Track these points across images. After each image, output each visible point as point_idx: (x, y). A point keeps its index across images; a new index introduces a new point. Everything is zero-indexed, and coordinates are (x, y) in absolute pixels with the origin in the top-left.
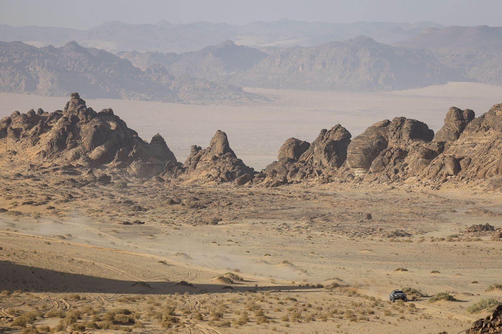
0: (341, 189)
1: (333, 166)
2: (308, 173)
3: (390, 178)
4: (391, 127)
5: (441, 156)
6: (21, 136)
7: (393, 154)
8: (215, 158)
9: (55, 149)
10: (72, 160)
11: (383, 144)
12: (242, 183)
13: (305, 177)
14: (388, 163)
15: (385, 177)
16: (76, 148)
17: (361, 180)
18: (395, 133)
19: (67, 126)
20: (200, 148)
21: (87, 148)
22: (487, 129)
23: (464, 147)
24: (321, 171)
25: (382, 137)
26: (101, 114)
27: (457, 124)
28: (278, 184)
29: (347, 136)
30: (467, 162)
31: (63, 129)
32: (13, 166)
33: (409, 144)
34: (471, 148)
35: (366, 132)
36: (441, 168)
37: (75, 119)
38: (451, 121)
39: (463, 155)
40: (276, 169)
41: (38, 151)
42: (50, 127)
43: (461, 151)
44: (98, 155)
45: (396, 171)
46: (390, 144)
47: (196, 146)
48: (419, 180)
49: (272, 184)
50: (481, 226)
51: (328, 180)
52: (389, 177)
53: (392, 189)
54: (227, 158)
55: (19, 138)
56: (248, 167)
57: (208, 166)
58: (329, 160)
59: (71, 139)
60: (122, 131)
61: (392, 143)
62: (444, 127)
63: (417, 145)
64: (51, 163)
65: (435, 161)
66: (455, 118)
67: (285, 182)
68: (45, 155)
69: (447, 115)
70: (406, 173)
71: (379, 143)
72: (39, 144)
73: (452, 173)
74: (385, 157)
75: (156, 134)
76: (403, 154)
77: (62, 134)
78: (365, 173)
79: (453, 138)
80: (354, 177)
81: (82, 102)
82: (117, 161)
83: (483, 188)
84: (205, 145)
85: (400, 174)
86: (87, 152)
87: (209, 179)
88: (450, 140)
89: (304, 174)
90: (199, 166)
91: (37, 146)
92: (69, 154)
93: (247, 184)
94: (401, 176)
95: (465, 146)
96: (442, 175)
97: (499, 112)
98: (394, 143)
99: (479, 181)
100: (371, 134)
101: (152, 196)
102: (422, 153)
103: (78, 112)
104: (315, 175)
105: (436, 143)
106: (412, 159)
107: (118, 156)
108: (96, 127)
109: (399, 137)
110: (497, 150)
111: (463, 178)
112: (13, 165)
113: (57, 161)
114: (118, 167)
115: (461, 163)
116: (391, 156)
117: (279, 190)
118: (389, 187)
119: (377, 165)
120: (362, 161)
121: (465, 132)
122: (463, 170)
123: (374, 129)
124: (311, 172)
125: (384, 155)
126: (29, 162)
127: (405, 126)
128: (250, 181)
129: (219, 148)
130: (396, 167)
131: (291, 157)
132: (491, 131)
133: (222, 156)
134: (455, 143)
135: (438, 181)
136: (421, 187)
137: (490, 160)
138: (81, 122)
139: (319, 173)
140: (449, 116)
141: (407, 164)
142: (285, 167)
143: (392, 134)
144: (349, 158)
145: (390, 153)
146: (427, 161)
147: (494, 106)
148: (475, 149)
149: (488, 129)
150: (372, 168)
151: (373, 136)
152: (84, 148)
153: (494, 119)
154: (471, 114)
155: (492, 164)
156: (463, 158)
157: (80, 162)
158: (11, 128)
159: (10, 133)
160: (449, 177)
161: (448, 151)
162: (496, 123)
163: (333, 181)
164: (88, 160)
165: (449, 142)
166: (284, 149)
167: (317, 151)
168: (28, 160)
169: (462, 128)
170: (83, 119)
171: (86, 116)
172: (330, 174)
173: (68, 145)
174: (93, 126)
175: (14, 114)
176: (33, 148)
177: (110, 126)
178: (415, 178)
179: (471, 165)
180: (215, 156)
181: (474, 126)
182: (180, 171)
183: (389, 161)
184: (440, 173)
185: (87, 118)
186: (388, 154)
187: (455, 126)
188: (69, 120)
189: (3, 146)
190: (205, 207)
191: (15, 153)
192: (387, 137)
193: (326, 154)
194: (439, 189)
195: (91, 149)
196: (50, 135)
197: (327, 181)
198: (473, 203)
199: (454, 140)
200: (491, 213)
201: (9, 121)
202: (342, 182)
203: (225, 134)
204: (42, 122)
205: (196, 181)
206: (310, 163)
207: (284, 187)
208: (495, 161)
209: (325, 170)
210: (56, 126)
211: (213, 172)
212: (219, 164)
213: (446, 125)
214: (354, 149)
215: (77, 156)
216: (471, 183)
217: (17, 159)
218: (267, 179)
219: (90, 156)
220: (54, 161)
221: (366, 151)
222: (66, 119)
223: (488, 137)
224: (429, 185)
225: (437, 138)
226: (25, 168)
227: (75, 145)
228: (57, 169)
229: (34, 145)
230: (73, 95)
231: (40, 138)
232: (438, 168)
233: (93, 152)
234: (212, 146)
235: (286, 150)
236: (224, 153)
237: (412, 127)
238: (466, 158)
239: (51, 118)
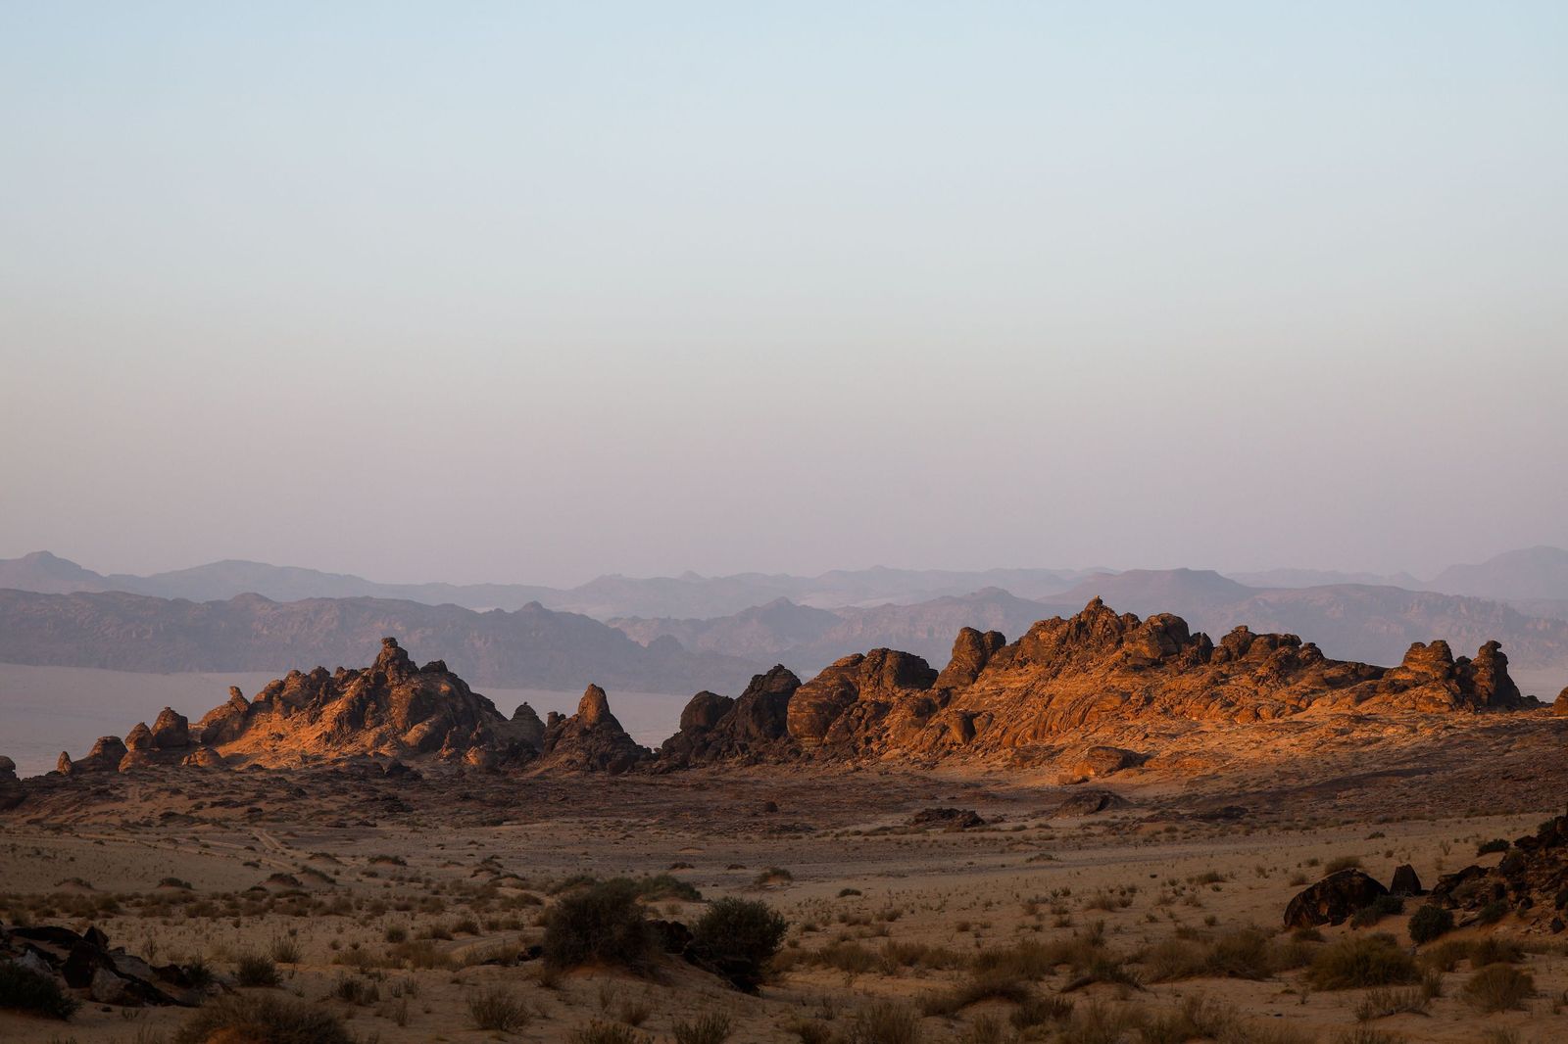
0: (774, 774)
1: (766, 736)
2: (724, 749)
3: (858, 754)
4: (864, 666)
5: (944, 712)
6: (293, 709)
7: (865, 711)
8: (584, 733)
9: (346, 729)
10: (372, 748)
11: (849, 693)
12: (617, 770)
13: (719, 757)
14: (857, 728)
15: (849, 751)
16: (383, 727)
17: (810, 757)
18: (870, 676)
19: (367, 690)
20: (563, 716)
21: (400, 726)
22: (1022, 664)
23: (982, 696)
24: (746, 745)
25: (849, 683)
26: (425, 670)
27: (973, 657)
28: (669, 770)
29: (794, 682)
30: (985, 721)
31: (360, 696)
32: (278, 758)
33: (894, 695)
34: (995, 697)
35: (822, 676)
36: (942, 733)
37: (380, 678)
38: (964, 652)
39: (980, 710)
40: (675, 744)
41: (319, 734)
42: (339, 695)
43: (979, 702)
44: (417, 738)
45: (868, 741)
46: (863, 695)
47: (556, 713)
48: (905, 755)
49: (661, 769)
50: (939, 811)
51: (756, 759)
52: (856, 750)
53: (857, 770)
54: (604, 732)
55: (289, 711)
56: (641, 747)
57: (572, 746)
58: (760, 727)
59: (373, 713)
60: (460, 699)
61: (866, 693)
62: (951, 662)
63: (907, 695)
64: (337, 753)
65: (934, 721)
66: (970, 647)
67: (684, 765)
68: (328, 740)
69: (957, 642)
70: (885, 744)
71: (843, 694)
72: (321, 721)
73: (960, 741)
74: (852, 717)
75: (523, 703)
76: (882, 709)
77: (357, 704)
78: (818, 746)
79: (966, 681)
80: (799, 754)
81: (402, 654)
82: (447, 749)
83: (1006, 763)
84: (570, 711)
85: (875, 747)
86: (398, 733)
87: (571, 767)
88: (961, 684)
89: (718, 753)
90: (558, 747)
91: (319, 725)
92: (368, 738)
93: (626, 772)
94: (875, 748)
95: (985, 693)
96: (943, 745)
97: (1044, 634)
98: (868, 693)
99: (1003, 752)
100: (830, 679)
101: (441, 790)
102: (911, 708)
103: (387, 667)
104: (737, 753)
105: (936, 691)
106: (896, 720)
107: (450, 740)
108: (414, 690)
109: (878, 683)
110: (1037, 699)
111: (977, 748)
112: (275, 758)
113: (349, 748)
114: (449, 757)
115: (977, 723)
116: (863, 715)
117: (669, 778)
118: (852, 768)
119: (837, 731)
120: (813, 726)
121: (987, 671)
122: (979, 736)
123: (836, 669)
124: (730, 747)
125: (851, 713)
126: (302, 751)
127: (888, 663)
128: (629, 768)
129: (592, 713)
130: (869, 734)
131: (702, 722)
132: (1031, 667)
133: (597, 728)
134: (970, 689)
135: (936, 755)
136: (907, 766)
137: (1024, 717)
138: (390, 684)
139: (744, 748)
140: (959, 642)
141: (888, 729)
142: (689, 741)
143: (866, 678)
144: (791, 720)
145: (861, 711)
146: (920, 720)
147: (1036, 624)
148: (1002, 697)
149: (1025, 664)
150: (829, 738)
151: (833, 682)
152: (394, 728)
153: (1034, 647)
154: (998, 639)
155: (1026, 723)
156: (979, 714)
157: (384, 750)
158: (279, 697)
159: (279, 706)
160: (955, 748)
161: (957, 703)
162: (1039, 654)
163: (762, 761)
164: (400, 745)
165: (960, 688)
166: (689, 712)
167: (742, 710)
168: (301, 748)
169: (982, 664)
170: (393, 679)
171: (399, 673)
172: (761, 749)
173: (368, 723)
174: (410, 689)
175: (290, 675)
176: (311, 728)
177: (439, 689)
178: (898, 751)
179: (992, 726)
180: (585, 729)
181: (1001, 659)
182: (529, 756)
183: (859, 724)
184: (941, 741)
185: (400, 677)
186: (859, 712)
187: (969, 660)
188: (372, 681)
189: (265, 727)
190: (520, 804)
191: (281, 737)
192: (858, 683)
193: (756, 716)
194: (933, 768)
195: (405, 730)
196: (339, 707)
197: (753, 762)
198: (978, 786)
199: (968, 685)
200: (994, 797)
201: (282, 686)
202: (779, 762)
203: (602, 691)
204: (328, 686)
205: (548, 771)
206: (728, 732)
207: (680, 775)
208: (1033, 718)
209: (754, 744)
210: (351, 690)
211: (579, 756)
212: (589, 741)
213: (955, 658)
214: (799, 704)
215: (381, 740)
216: (991, 756)
217: (284, 746)
218: (659, 762)
219: (403, 739)
220: (344, 748)
221: (819, 708)
222: (366, 679)
223: (1024, 678)
224: (920, 761)
225: (939, 683)
226: (294, 761)
227: (380, 723)
228: (339, 761)
229: (312, 723)
230: (386, 641)
231: (322, 712)
232: (938, 732)
233: (409, 734)
234: (580, 712)
235: (694, 713)
236: (599, 724)
237: (899, 665)
238: (984, 714)
239: (346, 679)
